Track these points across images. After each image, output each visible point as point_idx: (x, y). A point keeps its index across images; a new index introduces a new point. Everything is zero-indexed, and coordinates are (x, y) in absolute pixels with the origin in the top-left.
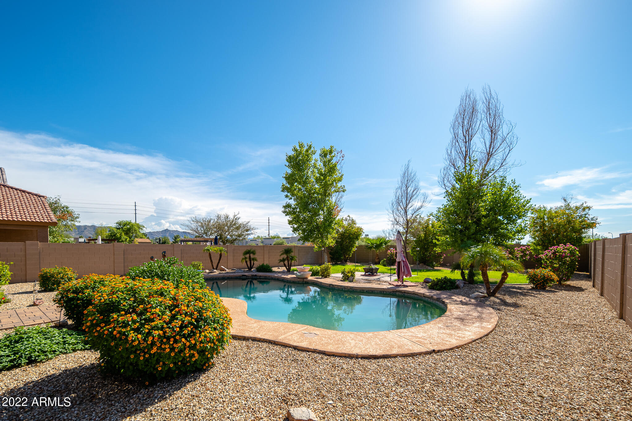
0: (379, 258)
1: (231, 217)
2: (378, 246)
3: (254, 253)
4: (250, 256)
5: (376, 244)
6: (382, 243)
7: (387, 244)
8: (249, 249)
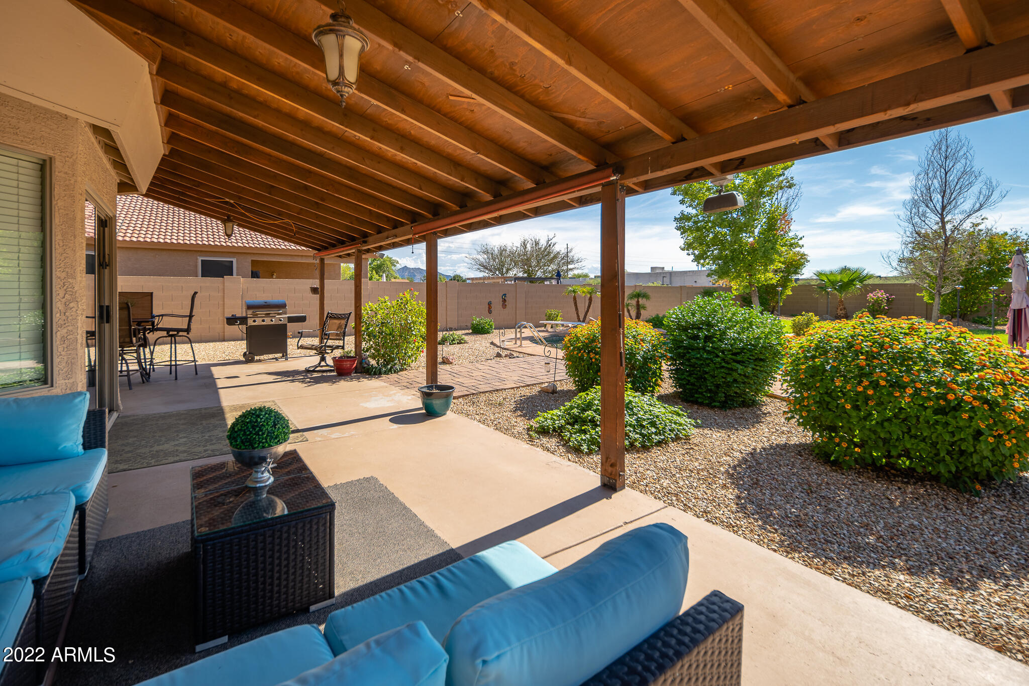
0: (845, 309)
1: (543, 243)
2: (845, 286)
3: (645, 296)
4: (638, 302)
5: (841, 281)
6: (853, 280)
7: (864, 283)
8: (638, 291)
